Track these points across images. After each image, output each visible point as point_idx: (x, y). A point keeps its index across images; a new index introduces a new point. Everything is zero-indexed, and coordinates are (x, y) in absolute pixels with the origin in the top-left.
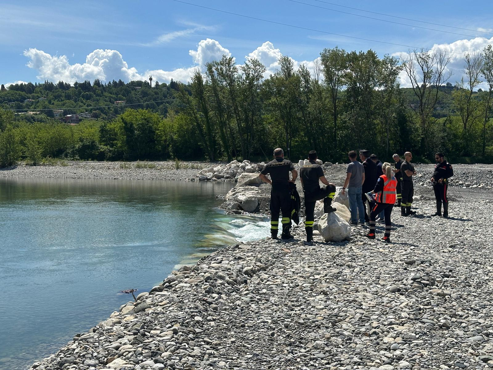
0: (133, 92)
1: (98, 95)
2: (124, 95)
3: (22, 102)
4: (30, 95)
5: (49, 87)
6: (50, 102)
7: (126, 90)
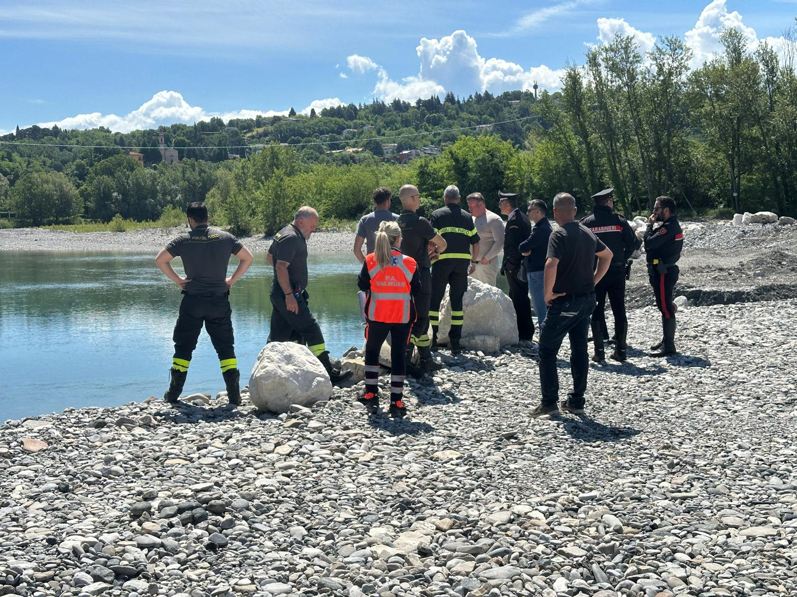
0: (506, 110)
1: (451, 117)
2: (491, 115)
3: (340, 133)
4: (351, 123)
5: (378, 109)
6: (379, 132)
7: (495, 107)
